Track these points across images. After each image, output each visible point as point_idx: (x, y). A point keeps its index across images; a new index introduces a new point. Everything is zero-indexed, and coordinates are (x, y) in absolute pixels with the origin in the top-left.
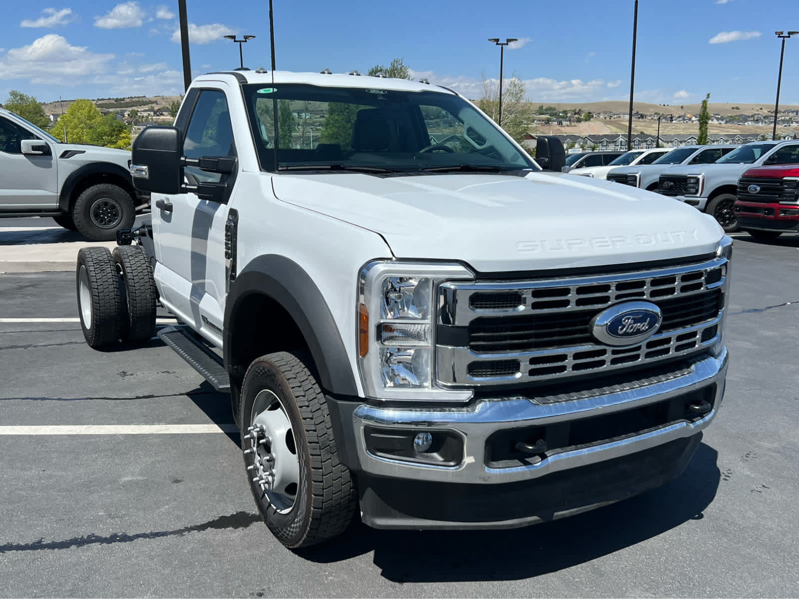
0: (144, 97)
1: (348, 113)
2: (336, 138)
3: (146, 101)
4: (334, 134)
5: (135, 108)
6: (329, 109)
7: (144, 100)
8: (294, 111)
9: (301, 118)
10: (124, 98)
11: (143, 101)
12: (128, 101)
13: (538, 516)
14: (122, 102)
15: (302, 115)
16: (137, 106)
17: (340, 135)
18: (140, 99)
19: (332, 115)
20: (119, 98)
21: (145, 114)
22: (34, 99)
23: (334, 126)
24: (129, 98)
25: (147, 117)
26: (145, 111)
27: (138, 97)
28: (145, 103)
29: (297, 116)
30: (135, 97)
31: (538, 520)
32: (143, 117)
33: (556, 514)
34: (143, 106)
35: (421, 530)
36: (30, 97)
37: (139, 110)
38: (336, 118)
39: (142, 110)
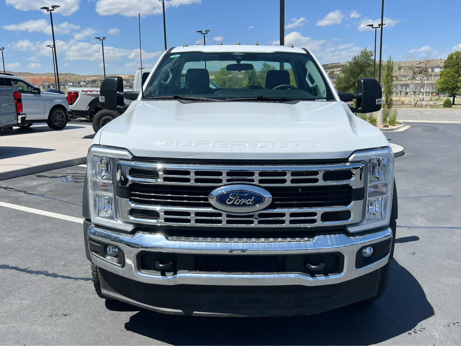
0: (339, 63)
1: (458, 67)
2: (447, 84)
3: (340, 66)
4: (445, 81)
5: (333, 70)
6: (444, 66)
7: (339, 64)
8: (430, 67)
9: (434, 72)
10: (328, 64)
11: (338, 66)
12: (330, 66)
13: (182, 311)
14: (327, 66)
15: (434, 69)
16: (334, 68)
17: (450, 82)
18: (337, 65)
19: (446, 69)
20: (325, 64)
21: (338, 73)
22: (274, 67)
23: (446, 76)
24: (330, 64)
25: (339, 74)
26: (338, 71)
27: (336, 63)
28: (339, 67)
29: (431, 71)
30: (334, 63)
31: (181, 313)
32: (337, 74)
33: (195, 312)
34: (338, 68)
35: (120, 301)
36: (272, 66)
37: (335, 70)
38: (449, 70)
39: (337, 70)
